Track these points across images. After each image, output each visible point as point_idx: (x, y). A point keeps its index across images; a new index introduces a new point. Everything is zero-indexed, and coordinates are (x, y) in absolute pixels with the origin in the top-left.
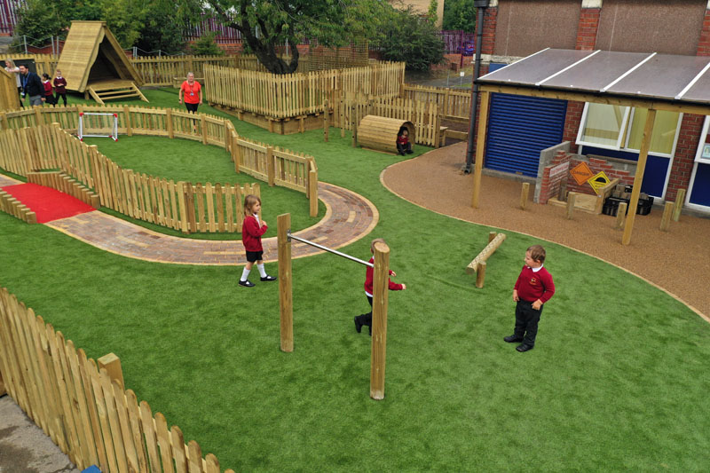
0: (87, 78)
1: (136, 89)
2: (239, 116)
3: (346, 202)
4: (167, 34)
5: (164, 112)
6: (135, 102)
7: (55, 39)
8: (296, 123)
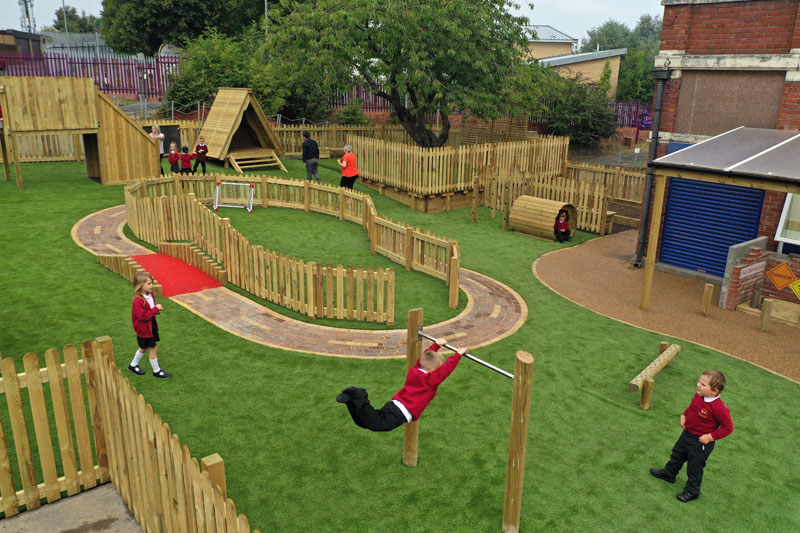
0: (228, 146)
1: (276, 158)
2: (380, 190)
3: (491, 294)
4: (313, 101)
5: (301, 184)
6: (273, 172)
7: (201, 105)
8: (442, 201)
